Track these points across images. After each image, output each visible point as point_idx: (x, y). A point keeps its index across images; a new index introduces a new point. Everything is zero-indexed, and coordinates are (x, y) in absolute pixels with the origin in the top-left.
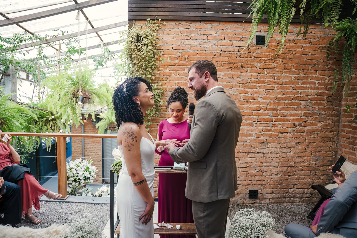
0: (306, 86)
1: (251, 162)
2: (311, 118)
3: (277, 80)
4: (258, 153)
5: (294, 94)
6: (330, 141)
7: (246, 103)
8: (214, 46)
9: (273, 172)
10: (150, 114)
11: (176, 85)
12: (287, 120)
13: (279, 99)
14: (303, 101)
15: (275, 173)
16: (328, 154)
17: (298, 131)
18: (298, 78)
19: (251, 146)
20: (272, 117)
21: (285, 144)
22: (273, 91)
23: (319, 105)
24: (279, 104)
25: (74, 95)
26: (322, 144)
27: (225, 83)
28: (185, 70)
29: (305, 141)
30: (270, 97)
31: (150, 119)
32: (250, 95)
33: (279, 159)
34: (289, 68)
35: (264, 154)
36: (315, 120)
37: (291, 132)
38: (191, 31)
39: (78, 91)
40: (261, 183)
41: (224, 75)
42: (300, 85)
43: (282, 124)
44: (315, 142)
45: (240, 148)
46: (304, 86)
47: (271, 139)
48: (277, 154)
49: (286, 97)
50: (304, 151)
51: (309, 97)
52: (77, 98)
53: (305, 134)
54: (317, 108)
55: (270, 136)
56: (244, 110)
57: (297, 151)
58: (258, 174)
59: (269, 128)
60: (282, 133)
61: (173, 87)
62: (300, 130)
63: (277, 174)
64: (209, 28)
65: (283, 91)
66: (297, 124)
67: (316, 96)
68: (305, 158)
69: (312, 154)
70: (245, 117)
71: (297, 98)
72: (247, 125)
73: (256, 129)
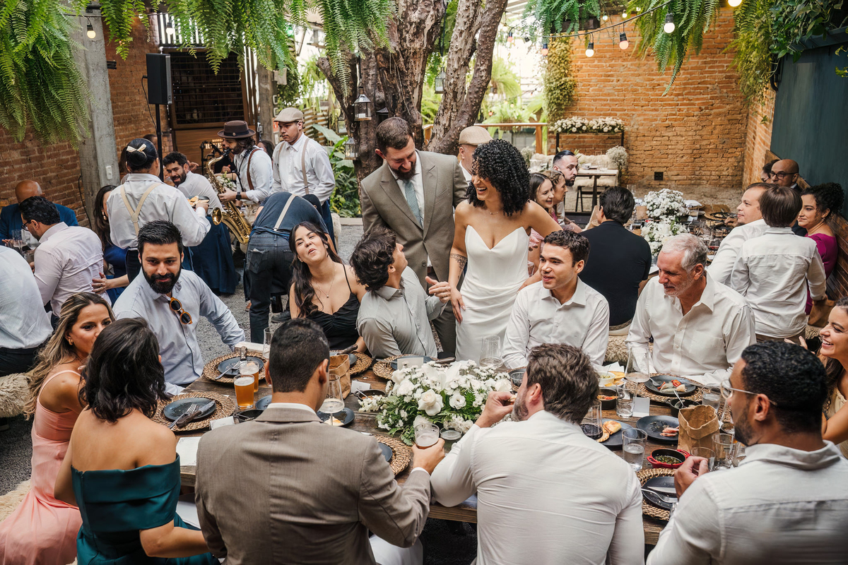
1: (657, 145)
2: (718, 101)
4: (663, 136)
5: (700, 78)
6: (739, 123)
7: (652, 90)
9: (678, 155)
10: (564, 104)
11: (587, 76)
12: (694, 104)
13: (684, 84)
14: (710, 84)
15: (681, 156)
16: (736, 137)
17: (704, 115)
18: (705, 63)
19: (657, 130)
20: (678, 102)
21: (690, 128)
23: (726, 88)
24: (685, 89)
26: (729, 126)
27: (632, 72)
29: (712, 124)
30: (675, 83)
31: (563, 107)
33: (685, 142)
35: (669, 137)
36: (722, 102)
37: (696, 116)
40: (666, 165)
41: (632, 65)
42: (707, 69)
43: (688, 108)
44: (722, 125)
45: (646, 132)
46: (712, 70)
47: (676, 122)
48: (683, 137)
49: (692, 82)
50: (711, 133)
51: (717, 80)
53: (711, 117)
54: (725, 91)
55: (676, 120)
56: (650, 96)
57: (703, 133)
58: (663, 156)
59: (674, 112)
60: (687, 116)
61: (584, 78)
62: (706, 113)
63: (682, 157)
65: (689, 76)
66: (703, 107)
67: (724, 79)
68: (712, 141)
69: (718, 137)
70: (651, 103)
71: (704, 83)
72: (652, 110)
73: (662, 113)
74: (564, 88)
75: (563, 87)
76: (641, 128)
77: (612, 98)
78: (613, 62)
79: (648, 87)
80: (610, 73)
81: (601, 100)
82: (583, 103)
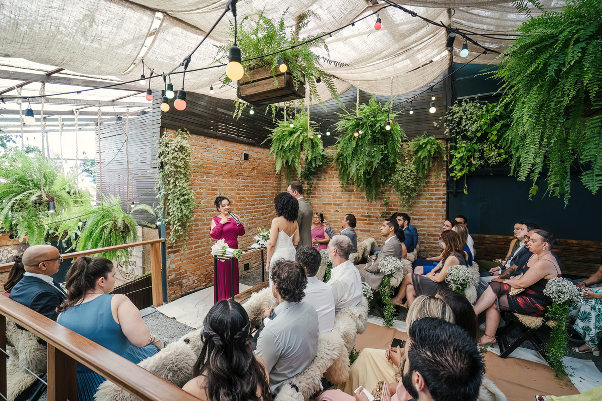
1: (244, 244)
2: (270, 209)
3: (254, 185)
5: (262, 194)
7: (239, 202)
8: (222, 159)
11: (199, 190)
12: (260, 211)
13: (255, 197)
14: (266, 198)
18: (263, 183)
20: (253, 210)
22: (253, 192)
24: (256, 201)
27: (229, 187)
28: (205, 177)
29: (268, 224)
30: (251, 197)
32: (241, 196)
34: (259, 176)
35: (250, 236)
37: (261, 220)
38: (208, 145)
40: (249, 258)
41: (228, 182)
42: (264, 188)
43: (258, 214)
46: (266, 188)
48: (256, 235)
49: (259, 196)
51: (268, 195)
53: (267, 219)
55: (253, 223)
56: (239, 206)
59: (252, 218)
60: (258, 220)
62: (265, 217)
64: (220, 145)
65: (257, 192)
66: (264, 213)
67: (271, 195)
70: (240, 211)
71: (263, 197)
73: (246, 219)
78: (217, 178)
79: (237, 199)
80: (215, 187)
81: (209, 211)
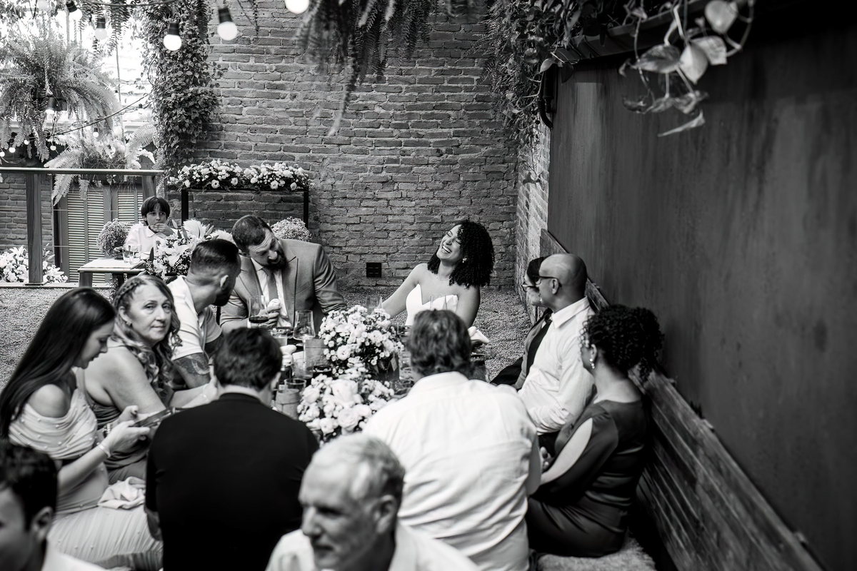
0: (456, 85)
1: (368, 215)
2: (467, 140)
3: (406, 76)
4: (379, 199)
5: (435, 99)
6: (503, 179)
7: (355, 116)
9: (405, 232)
10: (194, 135)
11: (236, 86)
12: (426, 144)
13: (410, 108)
14: (452, 110)
15: (410, 234)
16: (500, 202)
17: (446, 163)
18: (442, 72)
19: (366, 188)
20: (400, 139)
21: (424, 184)
22: (400, 94)
23: (480, 117)
24: (410, 116)
25: (35, 94)
26: (488, 183)
27: (318, 83)
28: (250, 61)
29: (459, 179)
30: (394, 106)
31: (193, 142)
32: (361, 102)
33: (415, 210)
34: (426, 55)
35: (388, 201)
36: (474, 142)
37: (433, 164)
39: (43, 86)
40: (385, 251)
42: (446, 84)
43: (418, 150)
44: (476, 181)
45: (347, 191)
46: (454, 85)
47: (400, 175)
48: (412, 201)
49: (423, 105)
50: (458, 195)
51: (463, 104)
52: (41, 100)
53: (457, 167)
54: (477, 122)
55: (398, 170)
56: (352, 127)
57: (445, 195)
58: (379, 235)
59: (395, 157)
60: (417, 165)
61: (230, 89)
62: (449, 160)
63: (413, 236)
65: (416, 94)
66: (443, 150)
67: (475, 102)
68: (461, 208)
69: (472, 202)
70: (354, 139)
71: (442, 107)
72: (357, 153)
73: (374, 159)
74: (194, 106)
75: (191, 104)
76: (338, 183)
77: (284, 127)
78: (283, 63)
80: (278, 82)
81: (264, 130)
82: (233, 135)
